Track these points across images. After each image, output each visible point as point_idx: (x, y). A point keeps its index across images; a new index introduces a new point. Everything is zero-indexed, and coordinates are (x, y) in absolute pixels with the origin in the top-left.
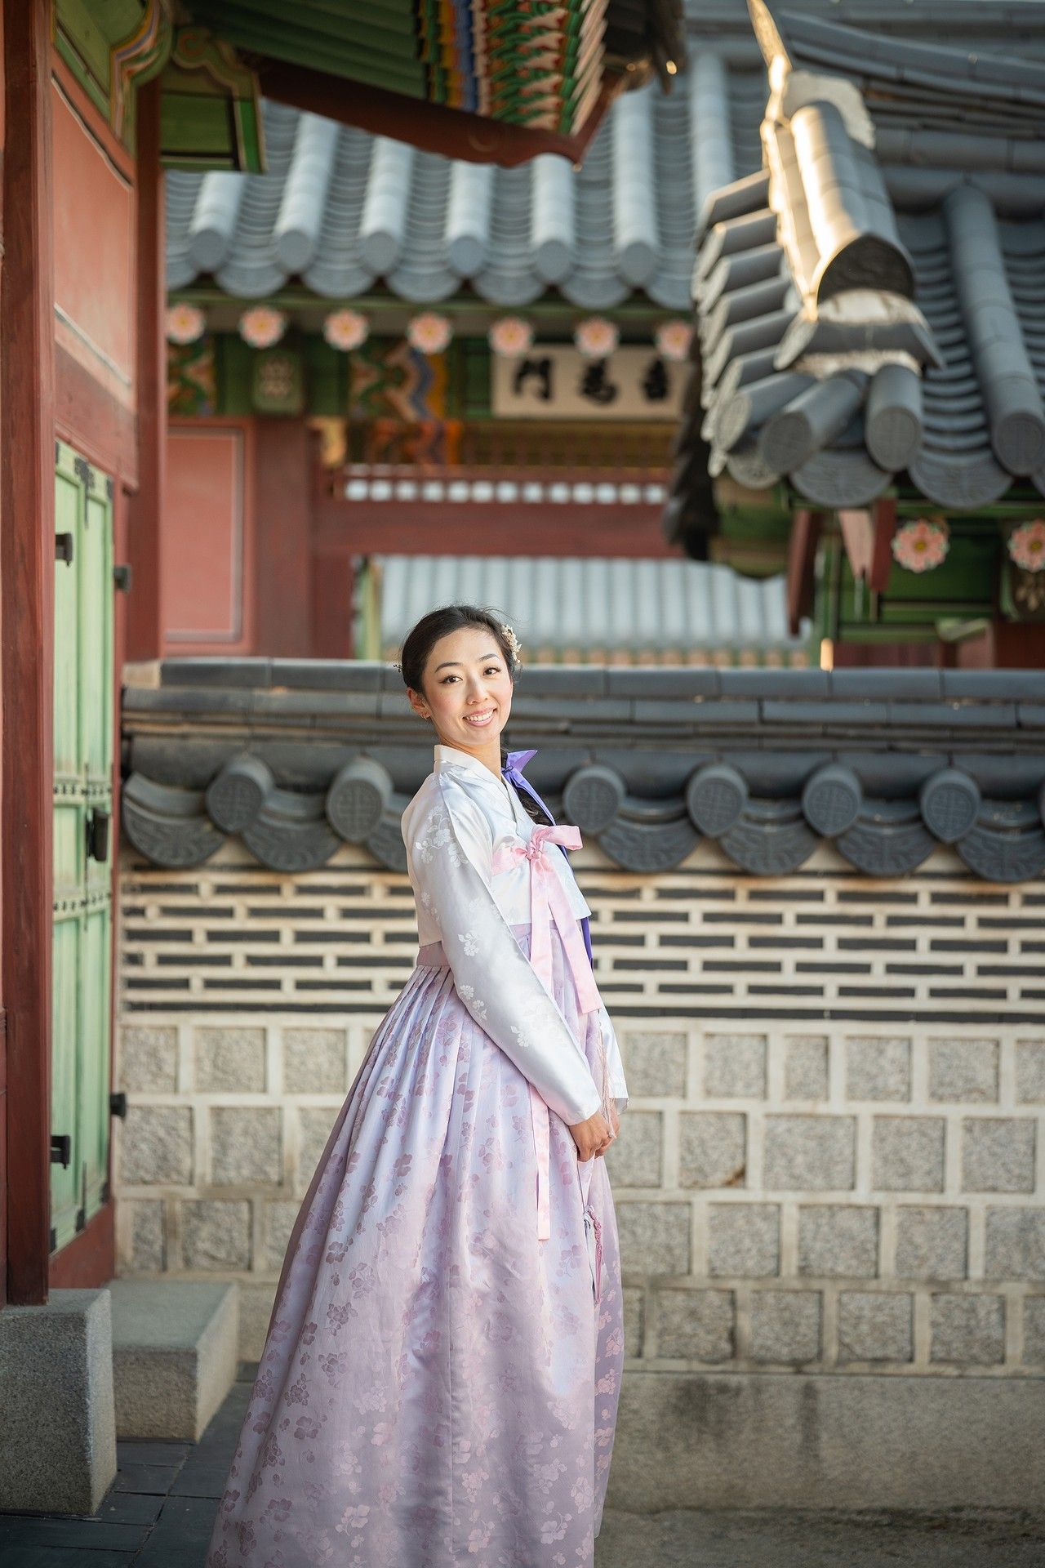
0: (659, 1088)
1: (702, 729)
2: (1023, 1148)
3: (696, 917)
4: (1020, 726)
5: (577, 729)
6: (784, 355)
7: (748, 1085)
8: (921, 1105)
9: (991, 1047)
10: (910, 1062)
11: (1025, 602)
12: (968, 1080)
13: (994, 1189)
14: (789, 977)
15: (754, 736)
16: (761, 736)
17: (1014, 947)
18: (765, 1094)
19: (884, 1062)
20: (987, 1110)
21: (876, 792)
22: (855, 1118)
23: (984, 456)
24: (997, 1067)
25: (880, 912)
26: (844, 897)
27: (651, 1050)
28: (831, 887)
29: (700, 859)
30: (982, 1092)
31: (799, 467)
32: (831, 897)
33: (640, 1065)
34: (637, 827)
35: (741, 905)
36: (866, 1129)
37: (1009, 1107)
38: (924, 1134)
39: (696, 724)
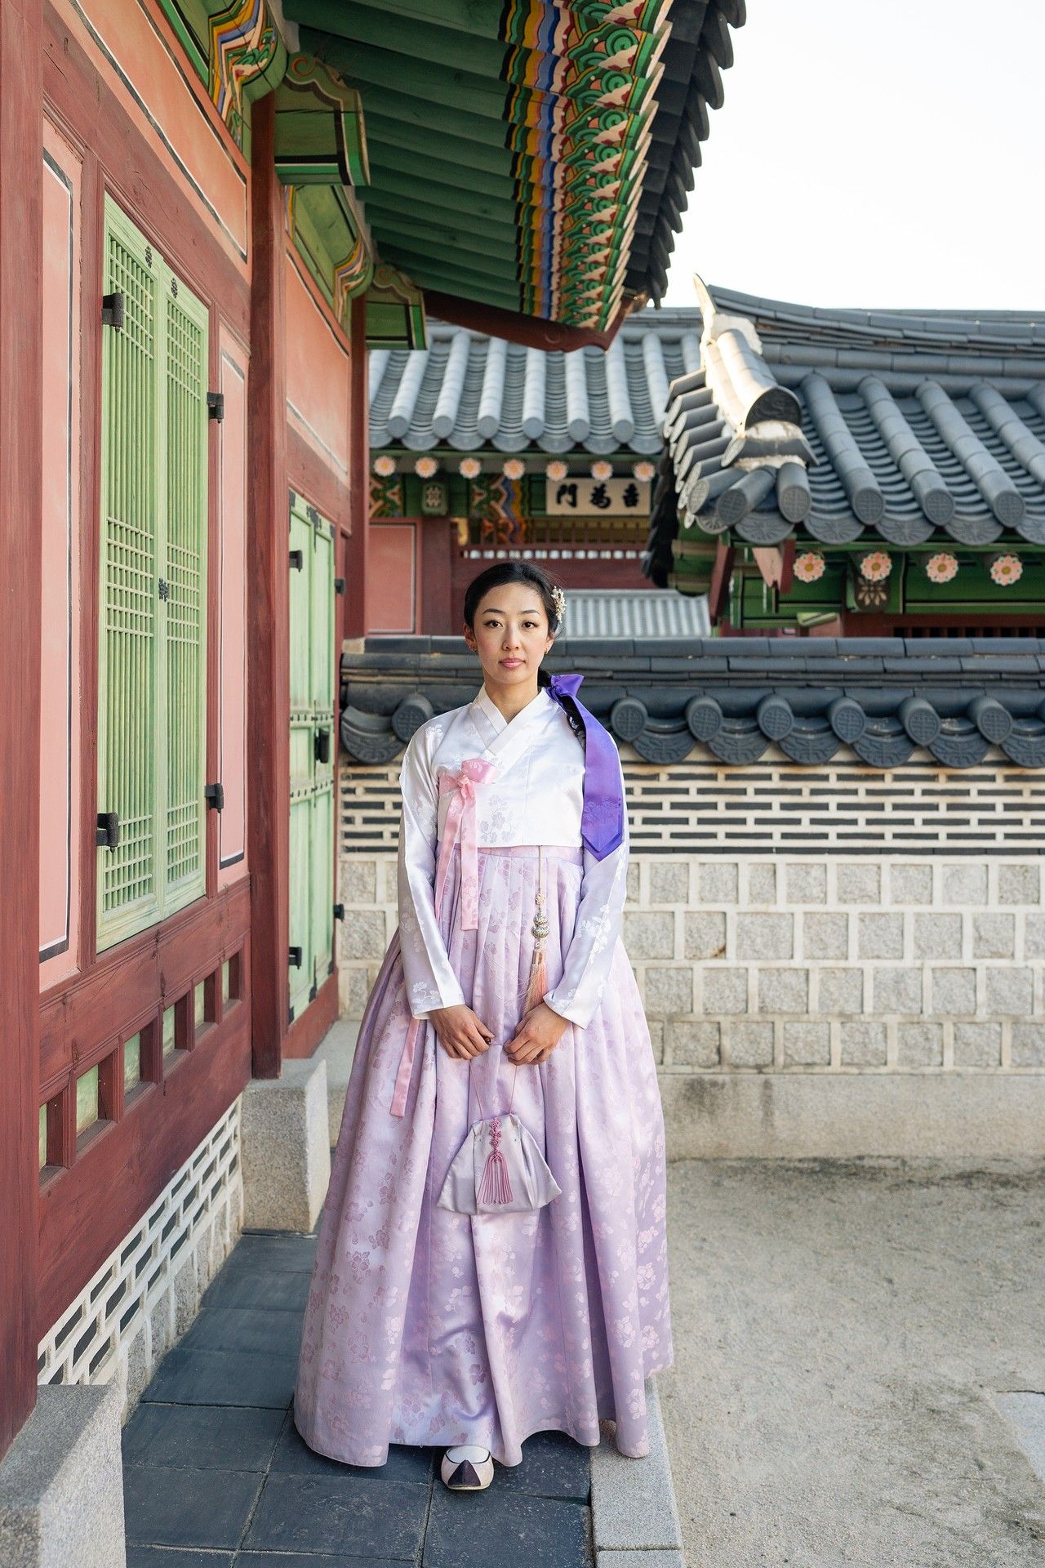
0: (672, 897)
1: (693, 675)
2: (896, 931)
3: (693, 791)
4: (885, 671)
5: (616, 676)
6: (727, 459)
7: (726, 895)
8: (833, 906)
9: (875, 869)
10: (826, 880)
11: (863, 601)
12: (861, 890)
13: (878, 957)
14: (750, 828)
15: (724, 679)
16: (728, 679)
17: (888, 807)
18: (737, 901)
19: (810, 880)
20: (873, 908)
21: (802, 713)
22: (792, 914)
23: (848, 514)
24: (879, 882)
25: (806, 786)
26: (783, 777)
27: (666, 874)
28: (775, 772)
29: (696, 755)
30: (870, 897)
31: (739, 522)
32: (776, 777)
33: (660, 883)
34: (657, 736)
35: (721, 783)
36: (799, 920)
37: (887, 906)
38: (835, 924)
39: (689, 672)
